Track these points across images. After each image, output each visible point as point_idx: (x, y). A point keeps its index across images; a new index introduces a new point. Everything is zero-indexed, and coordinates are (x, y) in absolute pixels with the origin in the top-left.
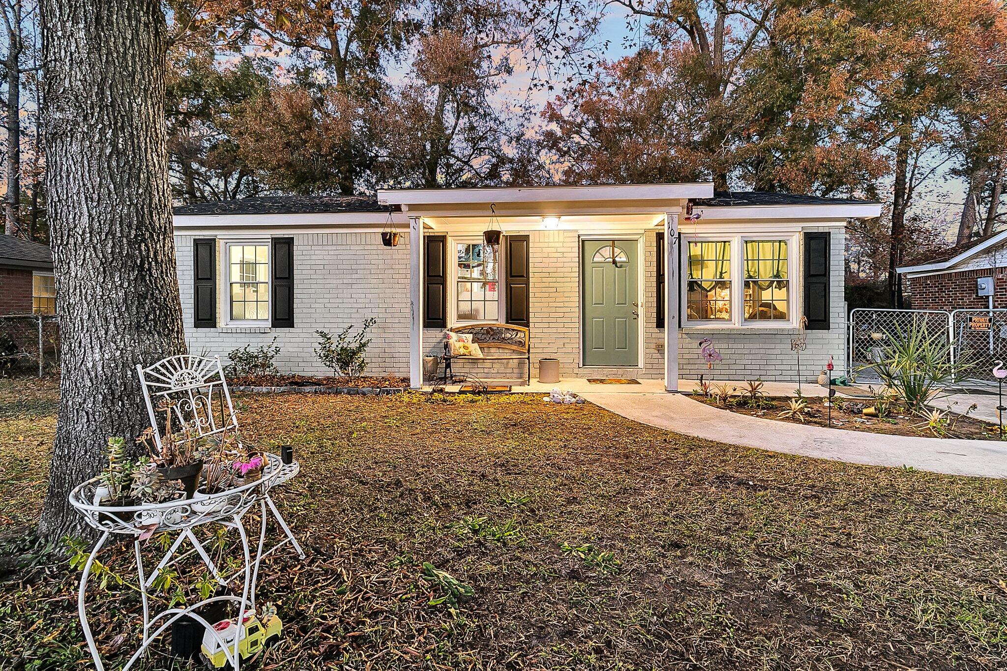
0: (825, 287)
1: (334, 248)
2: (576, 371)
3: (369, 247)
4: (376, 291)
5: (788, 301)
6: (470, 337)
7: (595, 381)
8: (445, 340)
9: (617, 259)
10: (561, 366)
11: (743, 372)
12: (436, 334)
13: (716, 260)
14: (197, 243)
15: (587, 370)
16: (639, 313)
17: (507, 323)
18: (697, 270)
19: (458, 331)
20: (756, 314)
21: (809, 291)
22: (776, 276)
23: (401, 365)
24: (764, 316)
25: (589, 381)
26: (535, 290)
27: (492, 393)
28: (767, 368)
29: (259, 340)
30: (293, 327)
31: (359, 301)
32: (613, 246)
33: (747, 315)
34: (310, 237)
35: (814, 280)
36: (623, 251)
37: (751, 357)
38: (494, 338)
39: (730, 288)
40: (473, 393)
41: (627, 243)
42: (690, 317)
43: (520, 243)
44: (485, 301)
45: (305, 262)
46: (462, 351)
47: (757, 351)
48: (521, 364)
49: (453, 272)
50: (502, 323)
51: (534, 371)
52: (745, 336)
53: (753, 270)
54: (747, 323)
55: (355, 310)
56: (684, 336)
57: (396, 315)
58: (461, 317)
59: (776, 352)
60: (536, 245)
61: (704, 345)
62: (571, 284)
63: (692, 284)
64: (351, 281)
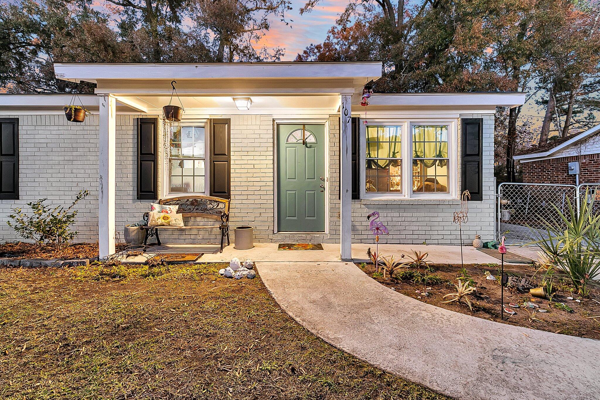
0: (479, 164)
1: (56, 128)
2: (271, 236)
3: (89, 128)
5: (448, 176)
6: (176, 208)
7: (284, 246)
8: (146, 212)
9: (307, 141)
10: (255, 233)
11: (411, 237)
13: (389, 142)
15: (280, 236)
16: (325, 187)
17: (210, 195)
18: (374, 150)
19: (166, 203)
20: (422, 188)
21: (466, 168)
22: (438, 156)
24: (428, 189)
26: (235, 166)
28: (431, 233)
30: (19, 199)
32: (304, 129)
33: (415, 188)
34: (34, 118)
35: (469, 158)
36: (312, 133)
37: (418, 224)
38: (197, 209)
39: (401, 165)
42: (369, 190)
43: (222, 125)
44: (194, 176)
45: (29, 141)
46: (161, 221)
47: (423, 219)
50: (207, 195)
52: (413, 207)
53: (420, 150)
54: (414, 195)
55: (75, 184)
56: (363, 206)
58: (173, 190)
59: (440, 219)
60: (236, 127)
61: (371, 219)
62: (266, 162)
63: (370, 162)
64: (71, 158)
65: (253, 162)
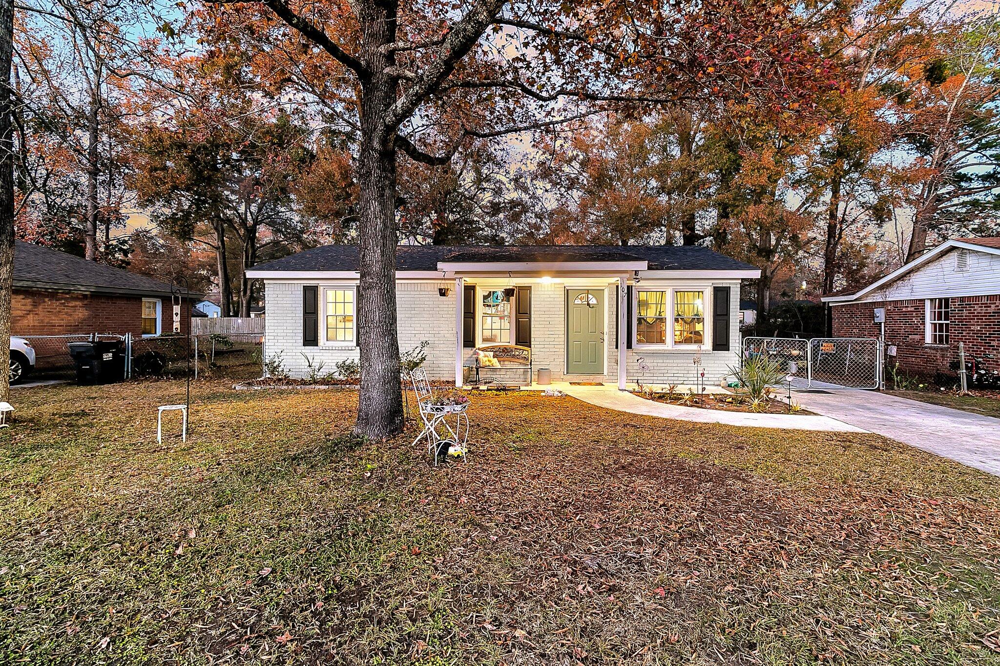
0: (727, 322)
2: (562, 377)
3: (423, 293)
4: (428, 322)
5: (703, 331)
6: (492, 354)
7: (574, 383)
8: (476, 356)
9: (590, 302)
10: (552, 373)
11: (673, 378)
12: (470, 351)
13: (656, 304)
14: (305, 288)
15: (569, 377)
16: (605, 339)
17: (516, 344)
18: (644, 310)
19: (484, 350)
20: (682, 340)
21: (717, 325)
22: (695, 315)
23: (444, 372)
24: (687, 341)
25: (571, 383)
26: (535, 323)
27: (508, 390)
28: (688, 375)
29: (347, 355)
31: (416, 329)
32: (588, 294)
33: (677, 340)
35: (720, 318)
36: (594, 296)
37: (678, 368)
38: (507, 355)
39: (665, 322)
40: (497, 390)
41: (598, 292)
42: (639, 341)
43: (525, 291)
44: (501, 329)
46: (488, 363)
47: (681, 364)
48: (525, 372)
49: (480, 309)
50: (513, 344)
51: (534, 377)
52: (675, 355)
53: (681, 310)
54: (674, 346)
55: (413, 335)
56: (635, 354)
57: (441, 339)
58: (485, 340)
60: (536, 293)
61: (640, 361)
62: (559, 319)
63: (640, 320)
64: (410, 316)
65: (549, 319)
